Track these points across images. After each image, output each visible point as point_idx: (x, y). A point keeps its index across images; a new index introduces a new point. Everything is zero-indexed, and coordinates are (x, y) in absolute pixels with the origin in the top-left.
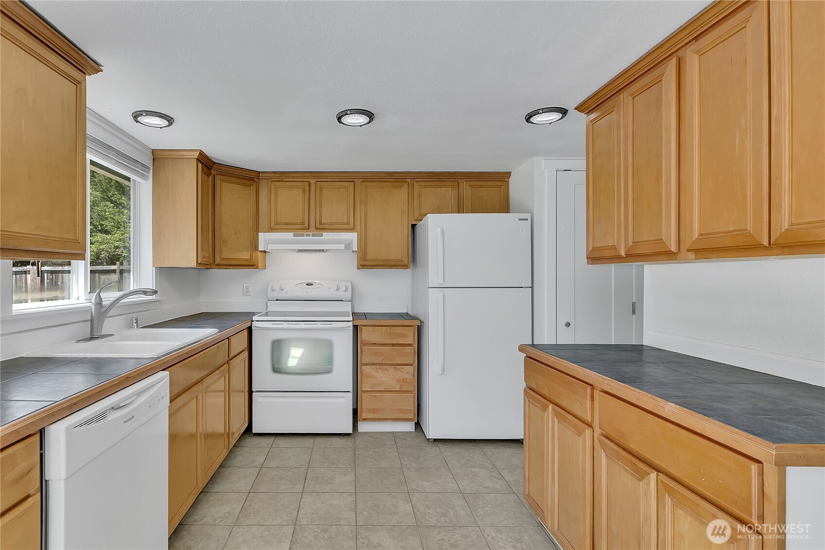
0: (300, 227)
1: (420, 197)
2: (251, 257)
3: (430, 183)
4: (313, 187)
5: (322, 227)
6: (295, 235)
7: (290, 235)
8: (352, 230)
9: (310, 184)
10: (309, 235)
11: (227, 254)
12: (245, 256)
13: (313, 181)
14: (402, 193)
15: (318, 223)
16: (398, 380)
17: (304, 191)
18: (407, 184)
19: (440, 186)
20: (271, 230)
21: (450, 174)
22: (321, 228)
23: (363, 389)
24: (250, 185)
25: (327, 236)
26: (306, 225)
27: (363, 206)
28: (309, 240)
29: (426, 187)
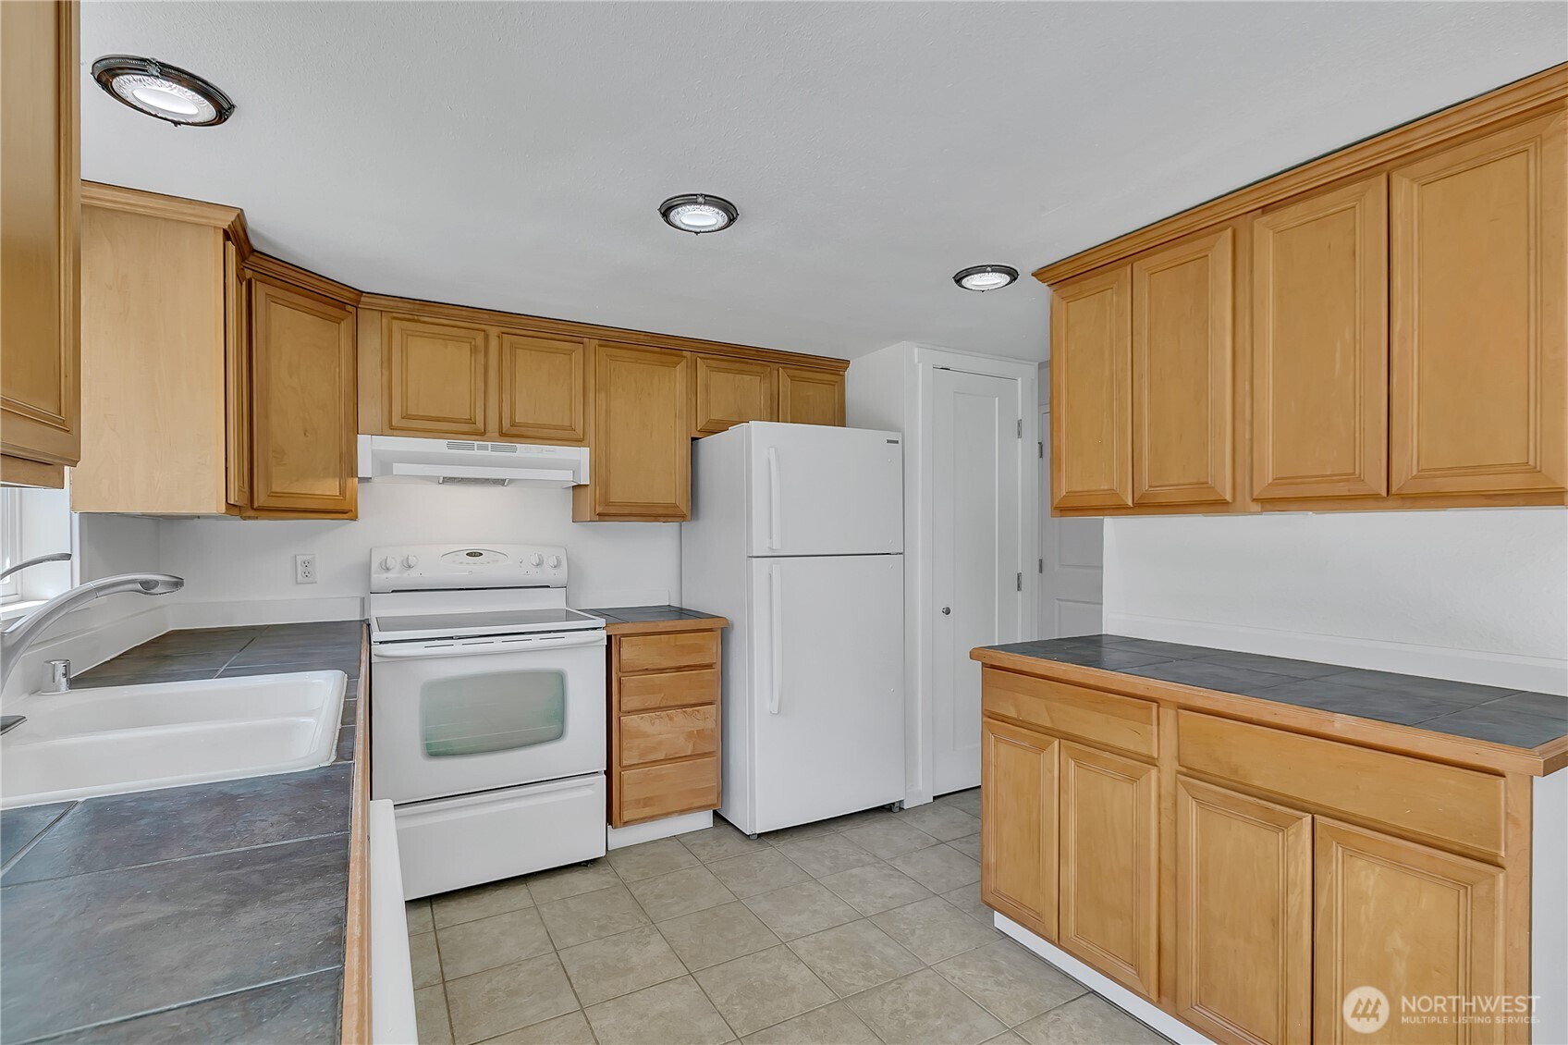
0: (465, 428)
1: (707, 387)
2: (342, 491)
3: (725, 365)
4: (494, 343)
5: (515, 431)
6: (449, 447)
7: (438, 446)
8: (578, 441)
9: (487, 337)
10: (486, 448)
11: (280, 483)
12: (328, 488)
13: (494, 331)
14: (678, 377)
15: (506, 424)
16: (690, 735)
17: (474, 350)
18: (685, 360)
19: (741, 372)
20: (392, 429)
21: (758, 350)
22: (512, 433)
23: (625, 763)
24: (338, 321)
25: (524, 450)
26: (480, 424)
27: (603, 396)
28: (484, 455)
29: (719, 370)
